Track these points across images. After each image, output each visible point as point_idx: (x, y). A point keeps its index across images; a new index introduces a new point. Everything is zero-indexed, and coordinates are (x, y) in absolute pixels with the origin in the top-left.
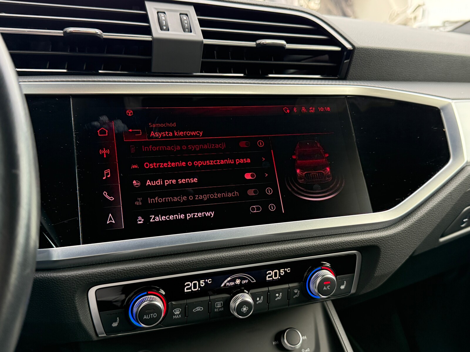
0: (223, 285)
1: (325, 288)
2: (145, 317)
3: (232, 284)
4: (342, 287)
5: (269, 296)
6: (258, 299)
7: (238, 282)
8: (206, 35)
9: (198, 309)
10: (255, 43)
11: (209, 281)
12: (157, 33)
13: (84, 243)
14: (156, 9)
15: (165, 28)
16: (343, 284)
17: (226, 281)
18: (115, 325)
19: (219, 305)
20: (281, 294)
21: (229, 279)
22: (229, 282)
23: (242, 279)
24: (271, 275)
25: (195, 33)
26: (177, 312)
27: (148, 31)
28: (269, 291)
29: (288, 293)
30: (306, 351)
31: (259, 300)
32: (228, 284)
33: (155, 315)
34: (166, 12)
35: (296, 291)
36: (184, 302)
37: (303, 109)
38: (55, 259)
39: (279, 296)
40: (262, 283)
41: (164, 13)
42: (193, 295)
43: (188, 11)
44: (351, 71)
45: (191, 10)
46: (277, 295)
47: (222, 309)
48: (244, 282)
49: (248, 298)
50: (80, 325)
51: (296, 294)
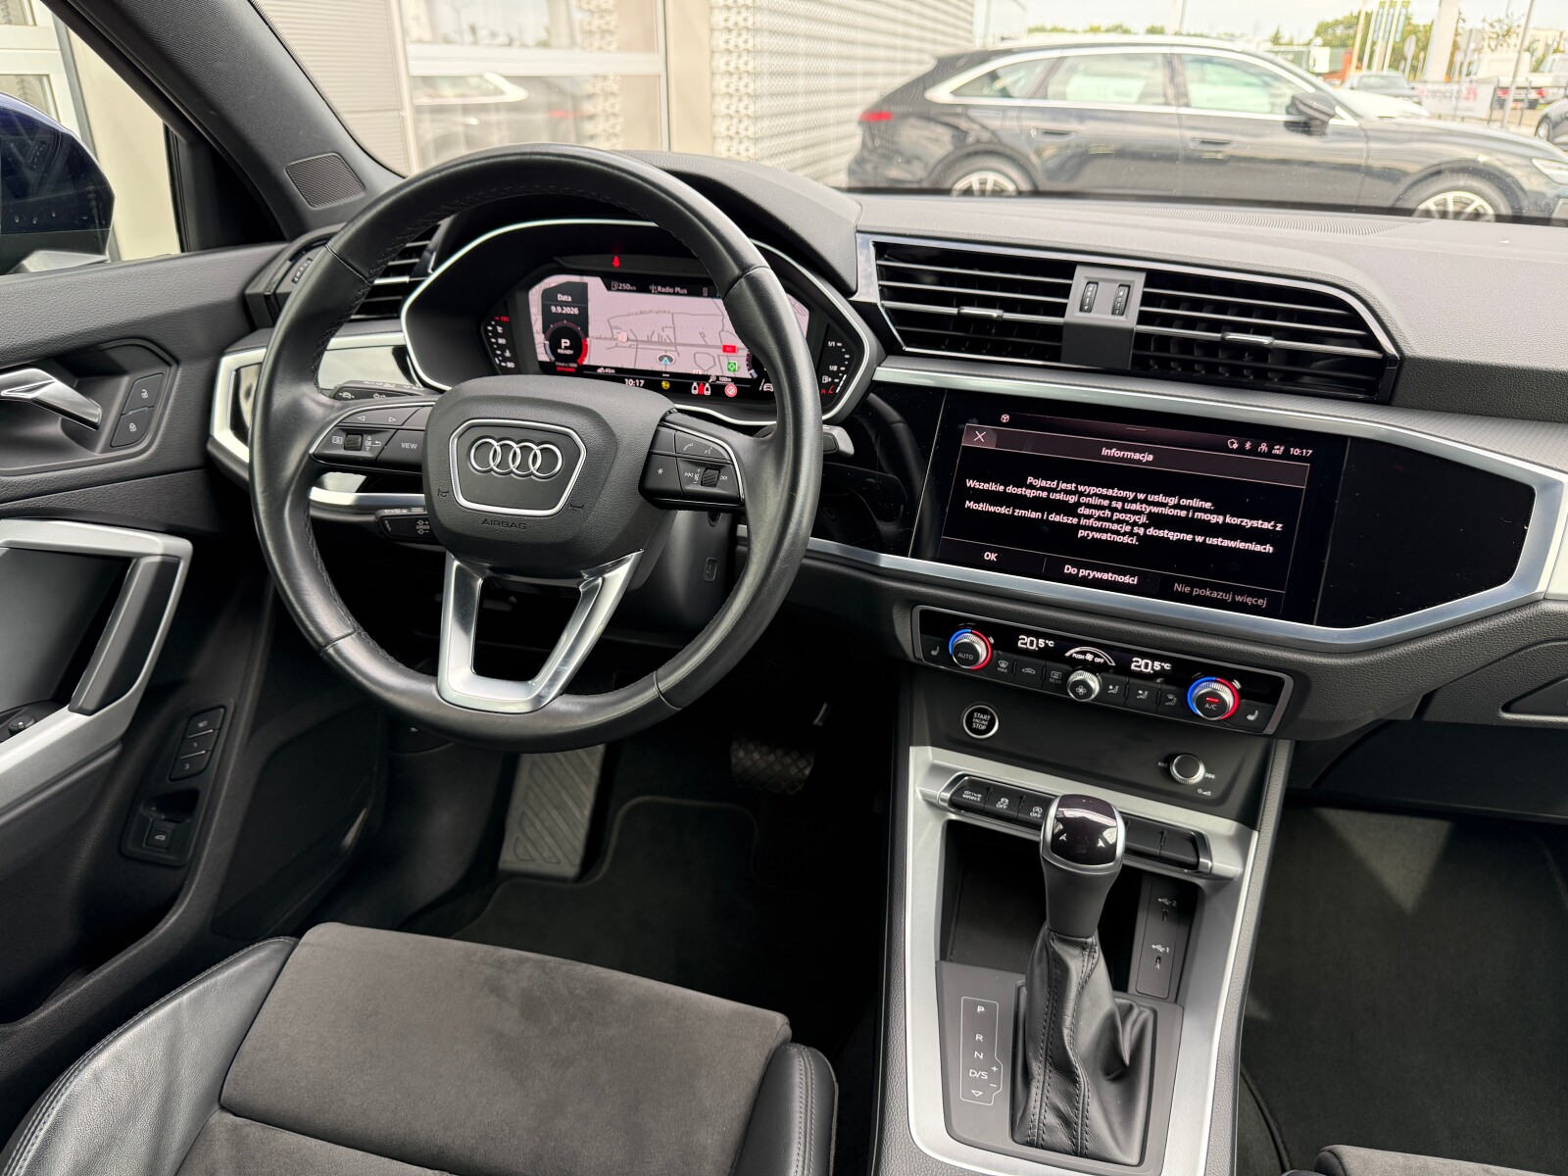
0: (1068, 654)
1: (1207, 706)
2: (960, 655)
3: (1081, 657)
4: (1251, 718)
5: (1127, 692)
6: (1111, 687)
7: (1089, 657)
8: (1144, 318)
9: (1029, 671)
10: (1219, 335)
11: (1051, 643)
12: (1073, 315)
13: (912, 557)
14: (1086, 278)
15: (1086, 307)
16: (1253, 714)
17: (1072, 651)
18: (934, 653)
19: (1056, 675)
20: (1146, 692)
21: (1077, 649)
22: (1077, 653)
23: (1096, 655)
24: (1139, 664)
25: (1127, 316)
26: (1003, 664)
27: (1060, 310)
28: (1128, 683)
29: (1159, 698)
30: (1205, 793)
31: (1113, 690)
32: (1074, 655)
33: (971, 657)
34: (1100, 284)
35: (1171, 697)
36: (1015, 656)
37: (1264, 447)
38: (882, 565)
39: (1143, 695)
40: (1123, 668)
41: (1097, 284)
42: (1026, 652)
43: (1133, 282)
44: (1400, 390)
45: (1139, 280)
46: (1140, 692)
47: (1060, 682)
48: (1097, 660)
49: (1094, 683)
50: (895, 638)
51: (1171, 700)
